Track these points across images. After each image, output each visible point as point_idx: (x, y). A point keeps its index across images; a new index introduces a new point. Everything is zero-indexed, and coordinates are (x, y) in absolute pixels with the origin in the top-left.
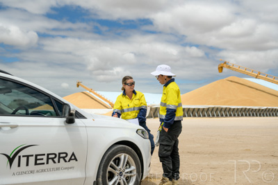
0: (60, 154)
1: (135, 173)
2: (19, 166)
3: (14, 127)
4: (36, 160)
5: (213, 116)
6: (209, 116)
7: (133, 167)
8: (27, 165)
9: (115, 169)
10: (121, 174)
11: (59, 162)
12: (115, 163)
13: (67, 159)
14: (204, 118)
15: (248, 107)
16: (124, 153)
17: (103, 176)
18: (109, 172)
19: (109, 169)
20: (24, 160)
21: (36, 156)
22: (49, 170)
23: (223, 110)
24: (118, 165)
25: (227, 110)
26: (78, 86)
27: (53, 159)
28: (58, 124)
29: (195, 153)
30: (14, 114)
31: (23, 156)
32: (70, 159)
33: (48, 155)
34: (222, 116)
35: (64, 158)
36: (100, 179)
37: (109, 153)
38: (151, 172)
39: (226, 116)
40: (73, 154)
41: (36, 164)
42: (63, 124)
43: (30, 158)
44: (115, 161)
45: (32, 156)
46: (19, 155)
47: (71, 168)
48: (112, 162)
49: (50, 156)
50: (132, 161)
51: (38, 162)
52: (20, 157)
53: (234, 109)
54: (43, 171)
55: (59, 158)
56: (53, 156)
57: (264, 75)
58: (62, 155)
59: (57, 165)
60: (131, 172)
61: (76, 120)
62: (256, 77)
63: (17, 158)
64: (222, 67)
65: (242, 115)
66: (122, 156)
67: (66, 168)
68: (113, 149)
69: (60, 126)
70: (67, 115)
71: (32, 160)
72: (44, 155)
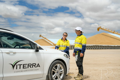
0: (33, 64)
1: (63, 72)
2: (17, 69)
3: (15, 53)
4: (23, 66)
5: (95, 49)
6: (94, 49)
7: (63, 70)
8: (20, 68)
9: (55, 70)
10: (57, 72)
11: (33, 67)
12: (55, 68)
13: (36, 66)
14: (92, 50)
15: (110, 45)
16: (59, 64)
17: (50, 73)
18: (53, 71)
19: (53, 70)
20: (18, 66)
21: (24, 65)
22: (29, 71)
23: (99, 46)
24: (56, 69)
25: (101, 46)
26: (40, 36)
27: (30, 66)
28: (32, 52)
29: (88, 64)
30: (14, 48)
31: (18, 65)
32: (37, 66)
33: (28, 64)
34: (99, 49)
35: (34, 66)
36: (49, 74)
37: (53, 64)
38: (70, 72)
39: (101, 49)
40: (38, 64)
41: (23, 68)
42: (34, 52)
43: (21, 65)
44: (55, 67)
45: (22, 65)
46: (17, 64)
47: (37, 70)
48: (54, 68)
49: (29, 65)
50: (62, 67)
51: (24, 67)
52: (17, 65)
53: (104, 46)
54: (26, 71)
55: (33, 65)
56: (30, 65)
57: (116, 32)
58: (34, 65)
59: (32, 68)
60: (62, 72)
61: (40, 50)
62: (113, 33)
63: (16, 66)
64: (99, 29)
65: (107, 49)
66: (58, 65)
67: (35, 70)
68: (54, 62)
69: (33, 53)
70: (36, 48)
71: (22, 66)
72: (27, 64)
